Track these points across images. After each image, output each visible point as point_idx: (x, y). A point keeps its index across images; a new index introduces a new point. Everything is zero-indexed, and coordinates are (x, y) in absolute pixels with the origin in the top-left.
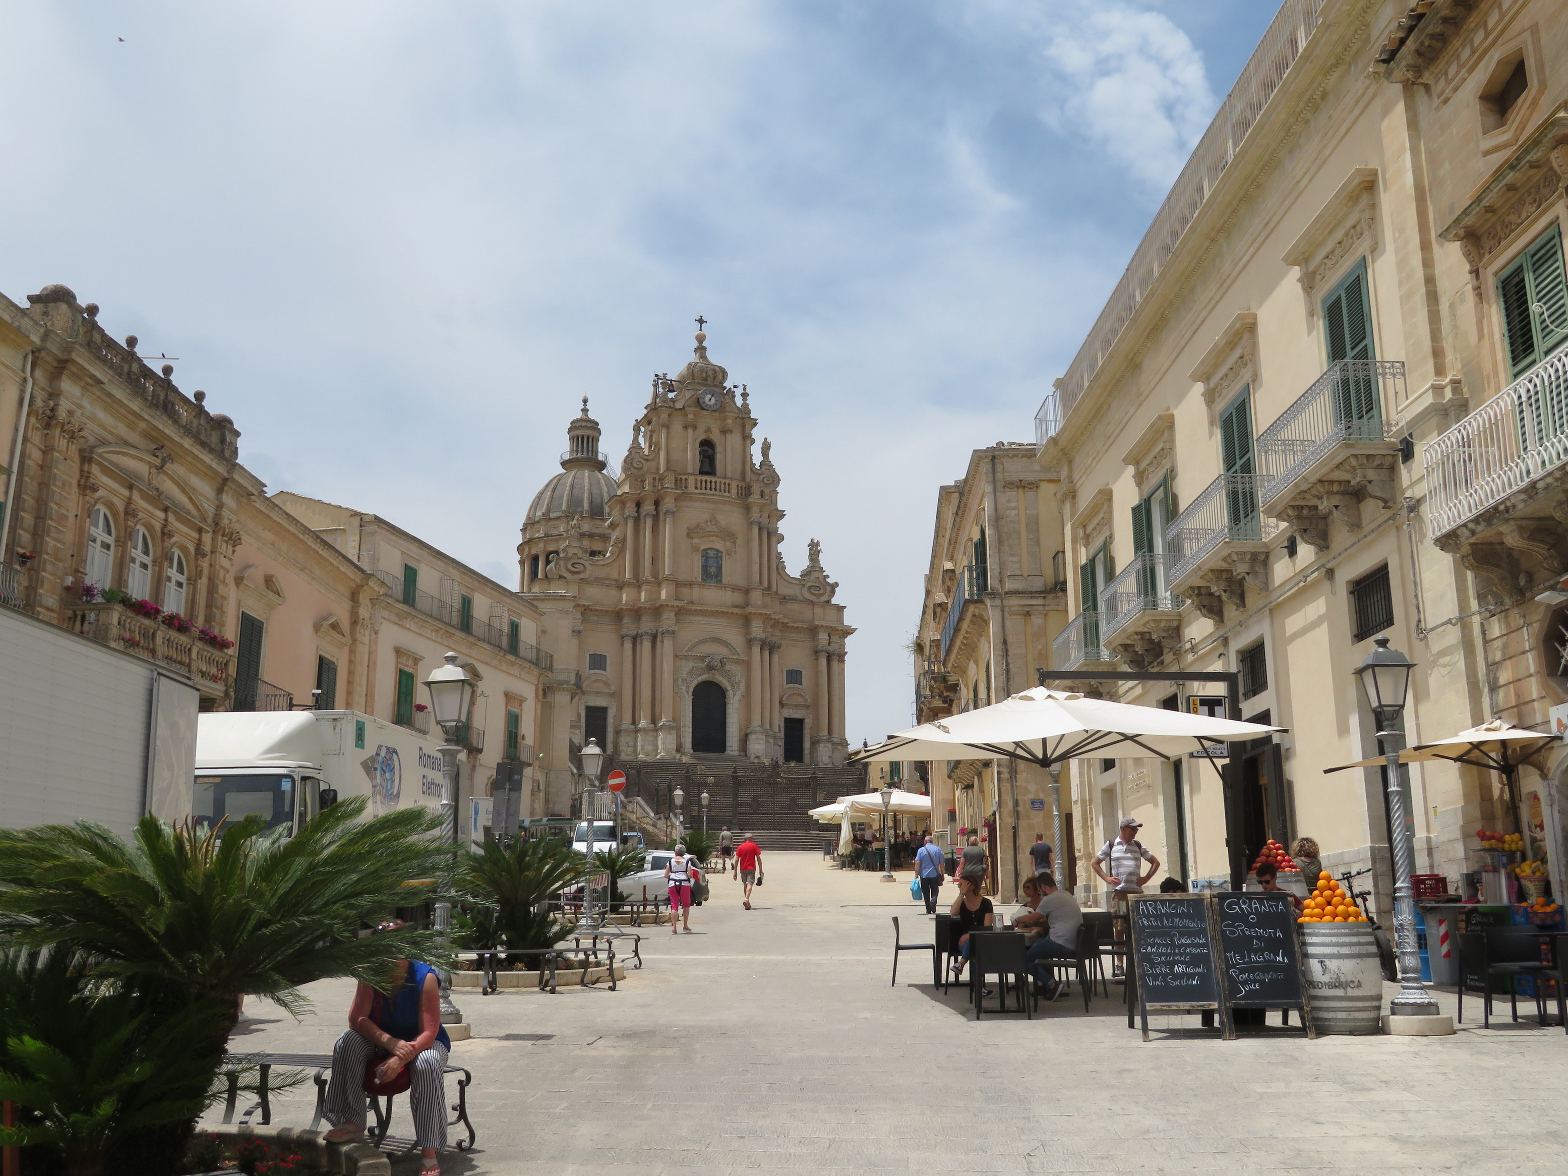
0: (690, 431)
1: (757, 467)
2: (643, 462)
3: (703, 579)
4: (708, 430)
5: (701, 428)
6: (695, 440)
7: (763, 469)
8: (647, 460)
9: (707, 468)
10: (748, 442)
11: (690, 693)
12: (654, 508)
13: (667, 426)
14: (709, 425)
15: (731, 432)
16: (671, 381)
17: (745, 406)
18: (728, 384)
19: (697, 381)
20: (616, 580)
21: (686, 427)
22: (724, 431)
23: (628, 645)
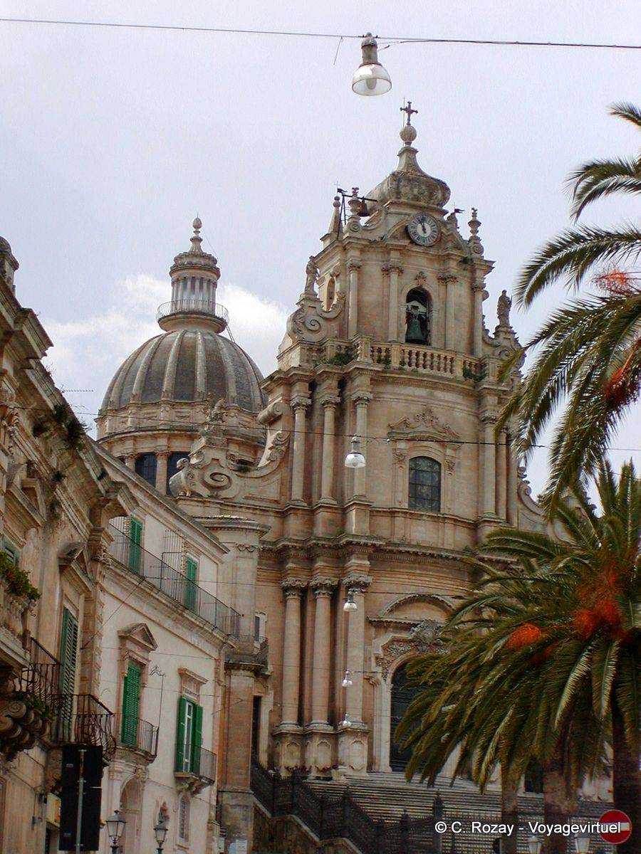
0: (394, 276)
1: (491, 335)
2: (322, 321)
3: (410, 505)
4: (420, 276)
5: (411, 272)
6: (400, 292)
7: (501, 340)
8: (326, 319)
9: (417, 334)
10: (479, 295)
11: (389, 680)
12: (337, 392)
13: (357, 268)
14: (422, 267)
15: (454, 279)
16: (363, 199)
17: (475, 239)
18: (449, 207)
19: (403, 200)
20: (276, 502)
21: (386, 271)
22: (444, 279)
23: (293, 604)
